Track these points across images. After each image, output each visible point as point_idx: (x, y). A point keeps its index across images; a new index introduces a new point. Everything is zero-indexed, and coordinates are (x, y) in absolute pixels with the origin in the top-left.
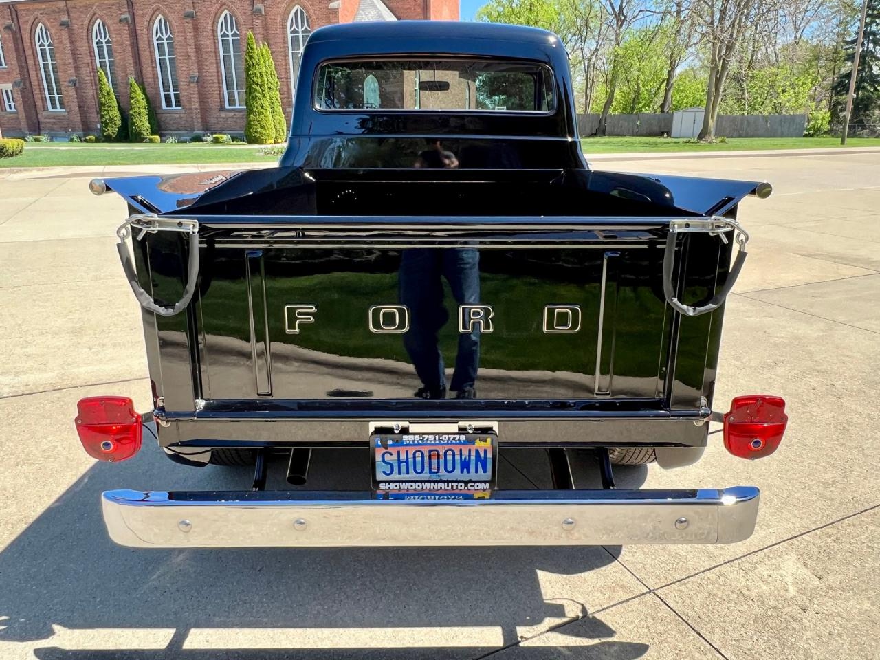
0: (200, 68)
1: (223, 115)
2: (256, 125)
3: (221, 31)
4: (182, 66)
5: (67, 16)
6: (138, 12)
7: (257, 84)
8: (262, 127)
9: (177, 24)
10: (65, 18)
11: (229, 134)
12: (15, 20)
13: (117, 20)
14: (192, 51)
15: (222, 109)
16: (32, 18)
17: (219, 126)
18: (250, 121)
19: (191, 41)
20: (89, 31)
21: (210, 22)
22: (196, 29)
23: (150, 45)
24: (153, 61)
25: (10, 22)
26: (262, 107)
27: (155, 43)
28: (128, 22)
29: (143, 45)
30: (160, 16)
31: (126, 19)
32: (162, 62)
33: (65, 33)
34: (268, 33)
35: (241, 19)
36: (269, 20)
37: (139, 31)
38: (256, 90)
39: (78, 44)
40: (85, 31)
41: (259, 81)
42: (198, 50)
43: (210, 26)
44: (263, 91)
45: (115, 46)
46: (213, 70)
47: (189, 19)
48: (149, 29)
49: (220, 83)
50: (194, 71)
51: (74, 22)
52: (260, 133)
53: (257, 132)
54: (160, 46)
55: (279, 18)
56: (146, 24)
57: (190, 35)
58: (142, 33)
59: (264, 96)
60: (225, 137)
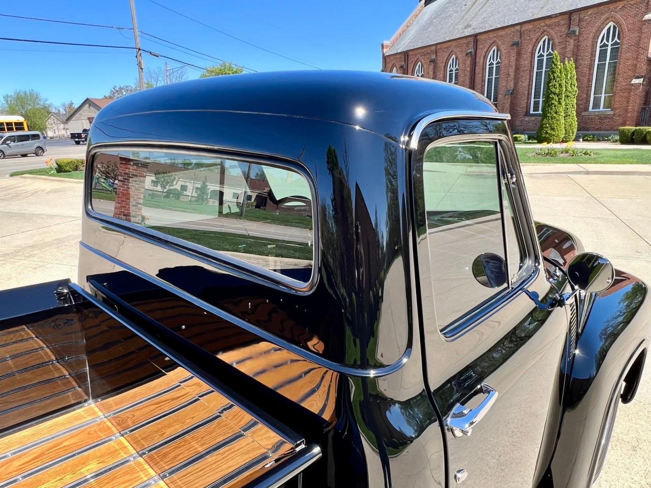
0: (516, 84)
1: (527, 119)
2: (547, 127)
3: (539, 53)
4: (502, 83)
5: (435, 55)
6: (480, 46)
7: (555, 94)
8: (553, 129)
9: (505, 51)
10: (433, 57)
11: (527, 134)
12: (406, 61)
13: (465, 54)
14: (512, 72)
15: (527, 114)
16: (416, 59)
17: (522, 127)
18: (543, 124)
19: (513, 64)
20: (446, 63)
21: (531, 47)
22: (519, 54)
23: (484, 69)
24: (483, 81)
25: (403, 63)
26: (556, 113)
27: (488, 67)
28: (471, 55)
29: (478, 69)
30: (495, 48)
31: (471, 52)
32: (490, 81)
33: (432, 67)
34: (578, 50)
35: (557, 41)
36: (581, 39)
37: (477, 60)
38: (553, 99)
39: (438, 73)
40: (444, 64)
41: (557, 91)
42: (517, 69)
43: (530, 50)
44: (559, 99)
45: (460, 73)
46: (526, 84)
47: (515, 47)
48: (485, 57)
49: (529, 94)
50: (511, 85)
51: (439, 59)
52: (550, 134)
53: (546, 133)
54: (491, 69)
55: (591, 36)
56: (484, 54)
57: (513, 59)
58: (480, 60)
59: (560, 103)
60: (523, 137)
